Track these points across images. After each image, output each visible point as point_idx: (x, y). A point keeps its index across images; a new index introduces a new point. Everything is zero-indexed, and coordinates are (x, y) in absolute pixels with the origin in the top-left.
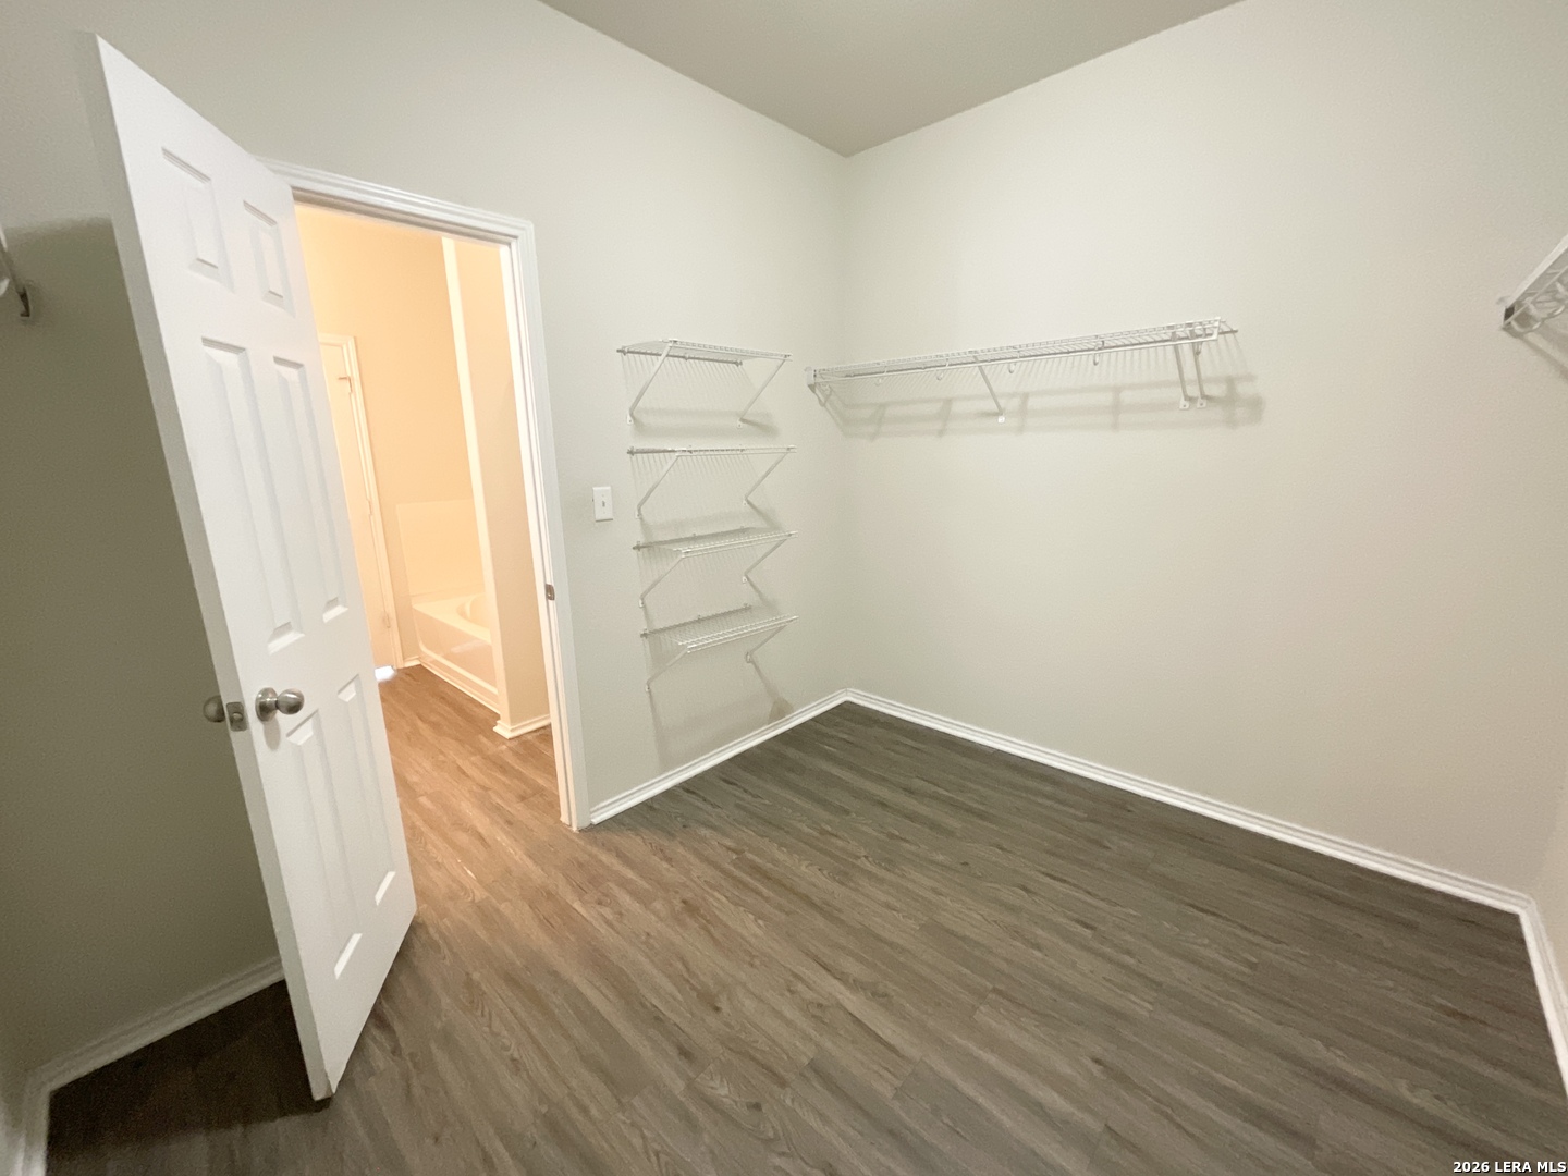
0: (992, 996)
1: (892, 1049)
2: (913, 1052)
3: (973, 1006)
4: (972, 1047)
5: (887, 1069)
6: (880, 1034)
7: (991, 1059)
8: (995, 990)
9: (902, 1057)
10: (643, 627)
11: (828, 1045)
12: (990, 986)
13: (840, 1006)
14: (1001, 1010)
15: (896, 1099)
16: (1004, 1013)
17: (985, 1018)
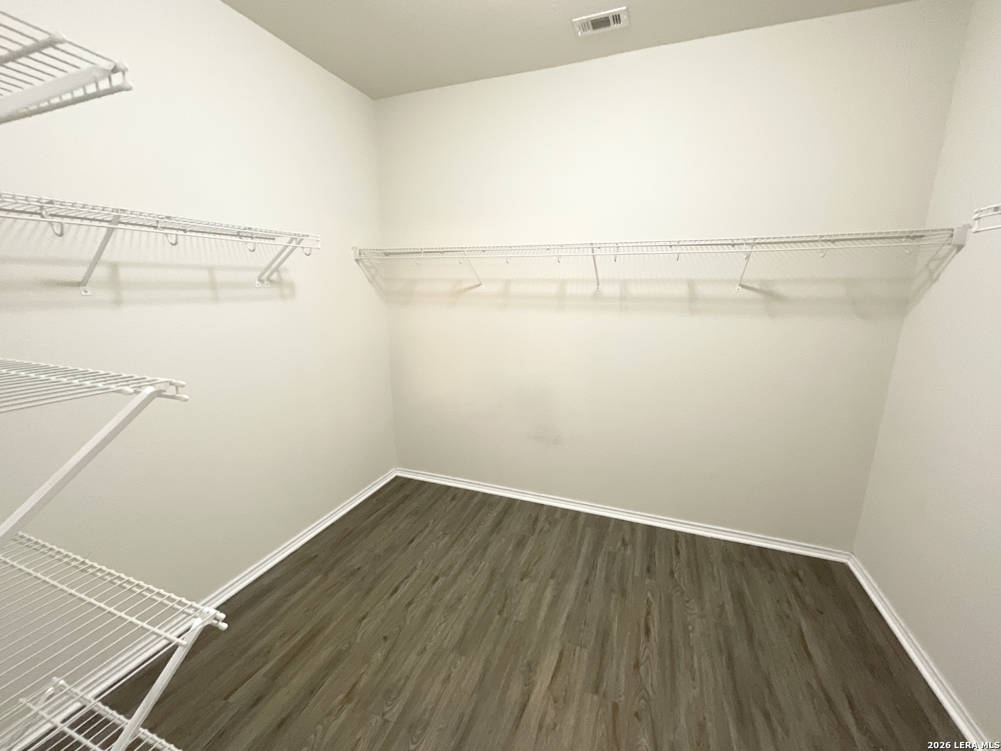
0: (504, 615)
1: (561, 654)
2: (558, 645)
3: (515, 622)
4: (540, 622)
5: (574, 654)
6: (556, 662)
8: (500, 613)
9: (563, 649)
12: (498, 617)
13: (550, 688)
15: (586, 647)
16: (513, 610)
17: (521, 616)
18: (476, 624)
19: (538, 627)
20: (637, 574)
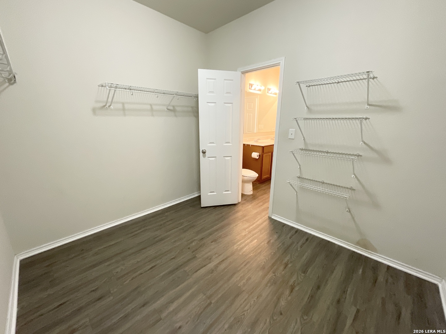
0: (209, 301)
1: (196, 271)
2: (195, 275)
3: (206, 294)
4: (193, 290)
5: (191, 270)
6: (201, 270)
7: (188, 294)
8: (210, 303)
9: (193, 273)
10: (298, 175)
11: (200, 260)
12: (213, 302)
13: (210, 263)
14: (203, 302)
15: (184, 271)
16: (202, 303)
17: (201, 296)
18: (227, 302)
19: (196, 286)
20: (112, 298)
